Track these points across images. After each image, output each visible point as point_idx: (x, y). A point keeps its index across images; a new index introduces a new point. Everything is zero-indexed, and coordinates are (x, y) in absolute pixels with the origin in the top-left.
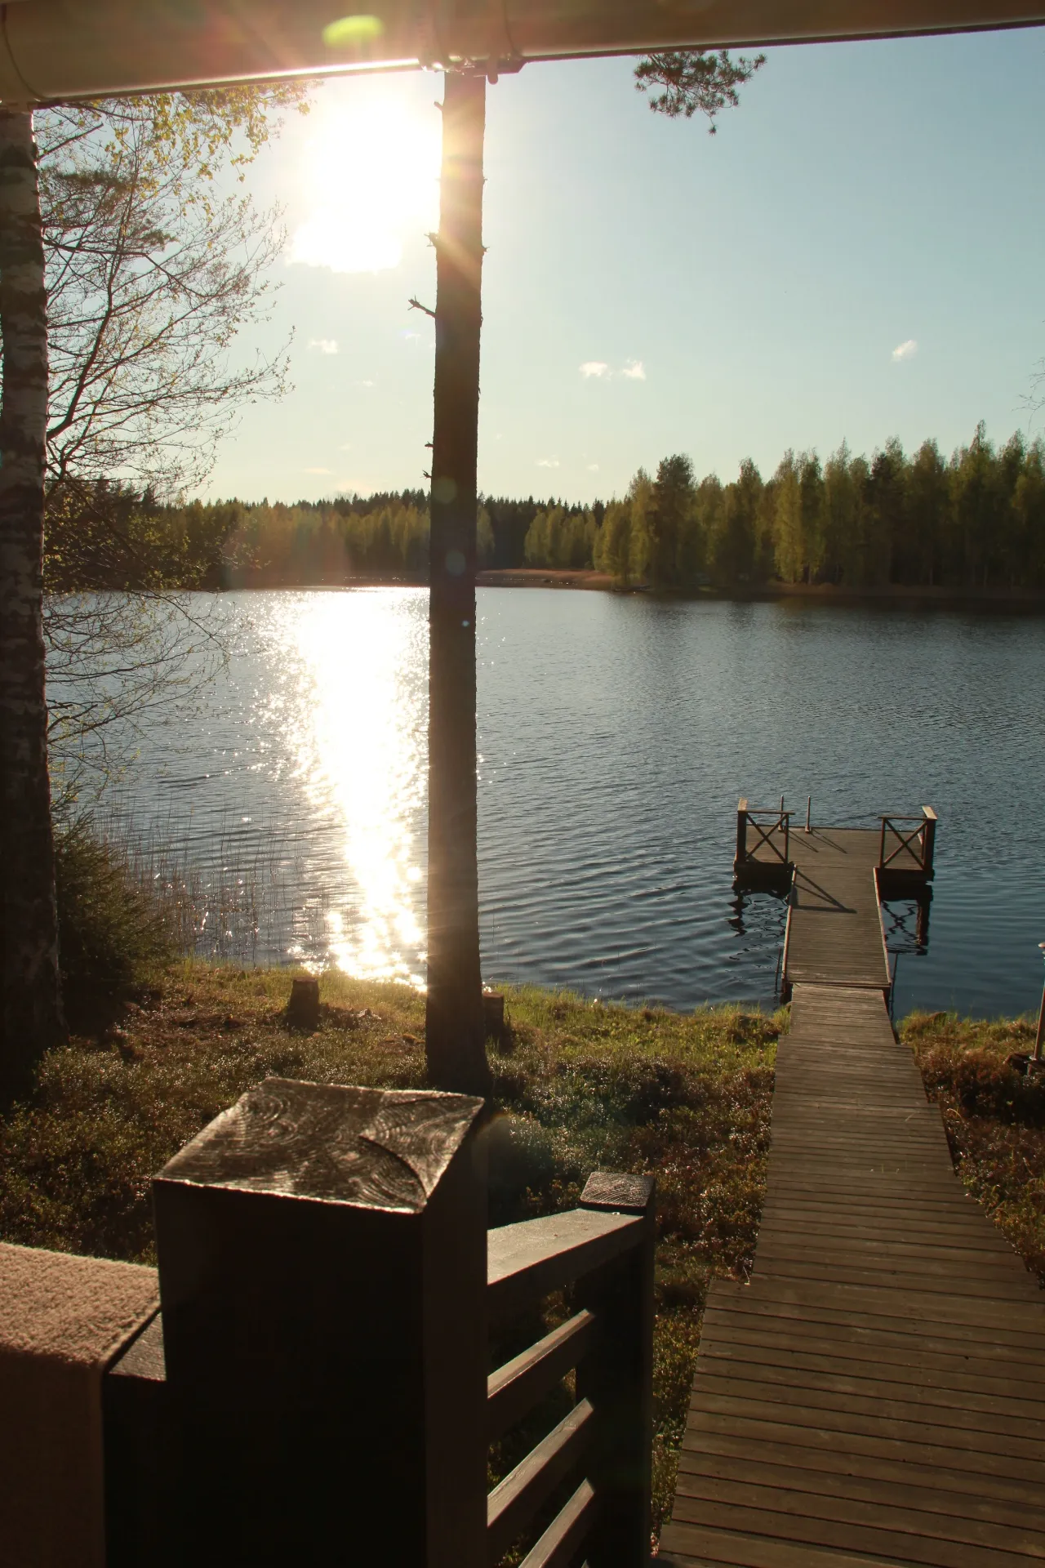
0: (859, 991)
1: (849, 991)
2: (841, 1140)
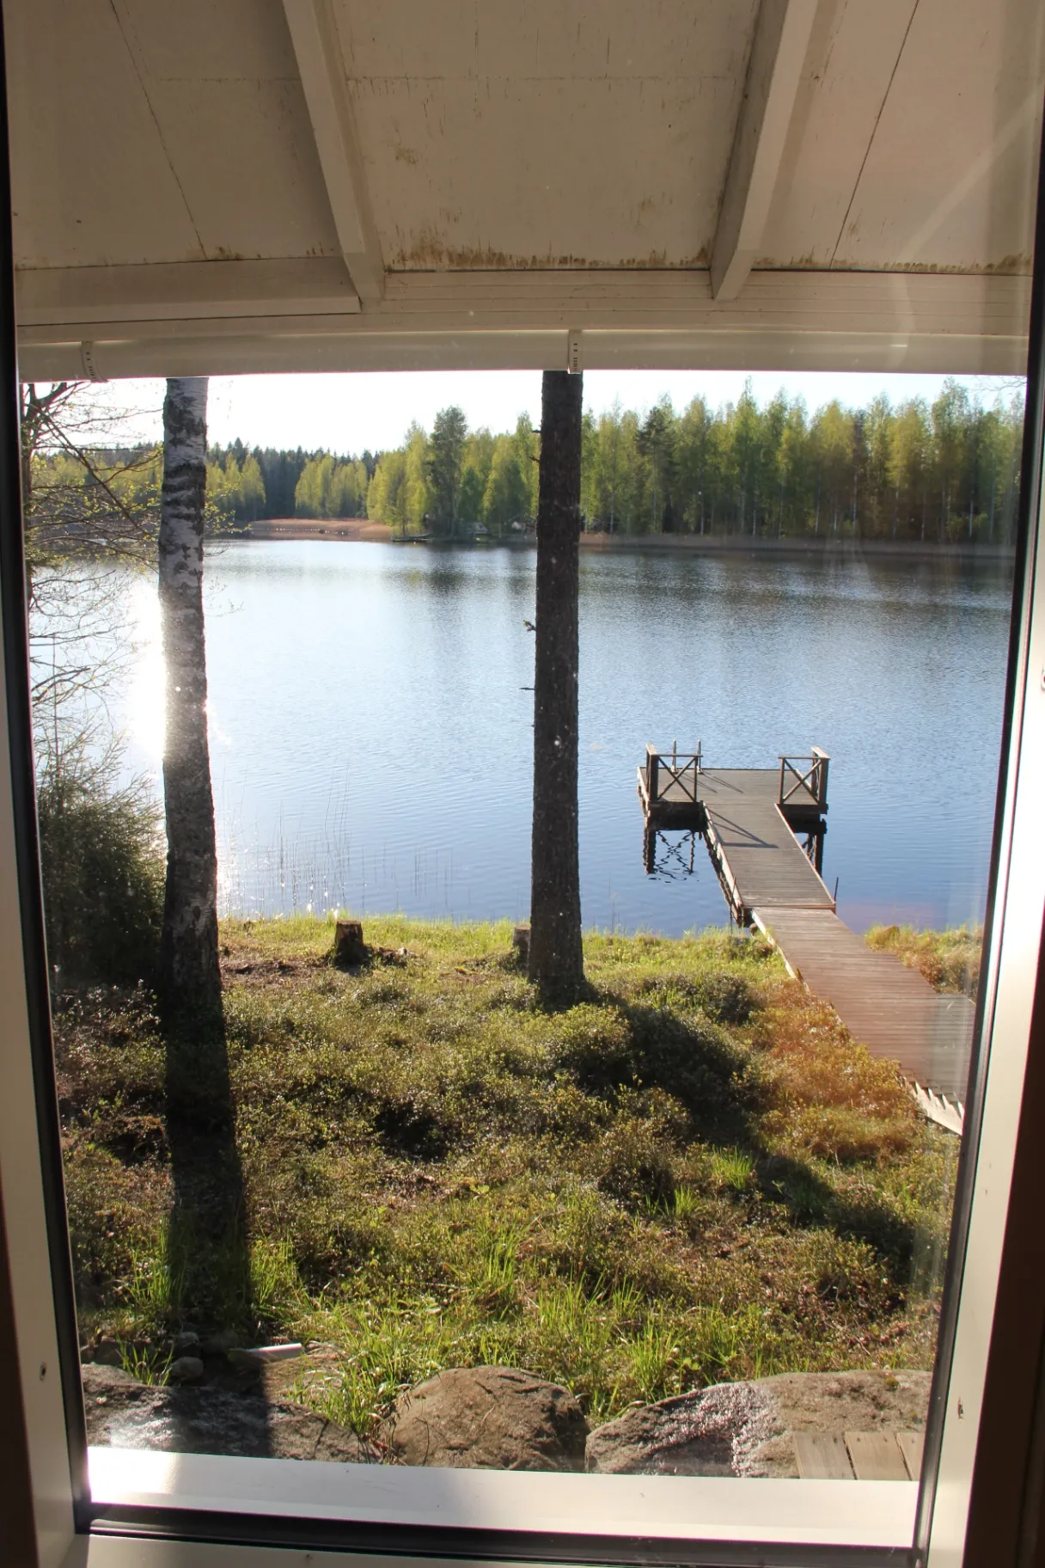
0: (811, 912)
1: (805, 912)
2: (903, 1027)
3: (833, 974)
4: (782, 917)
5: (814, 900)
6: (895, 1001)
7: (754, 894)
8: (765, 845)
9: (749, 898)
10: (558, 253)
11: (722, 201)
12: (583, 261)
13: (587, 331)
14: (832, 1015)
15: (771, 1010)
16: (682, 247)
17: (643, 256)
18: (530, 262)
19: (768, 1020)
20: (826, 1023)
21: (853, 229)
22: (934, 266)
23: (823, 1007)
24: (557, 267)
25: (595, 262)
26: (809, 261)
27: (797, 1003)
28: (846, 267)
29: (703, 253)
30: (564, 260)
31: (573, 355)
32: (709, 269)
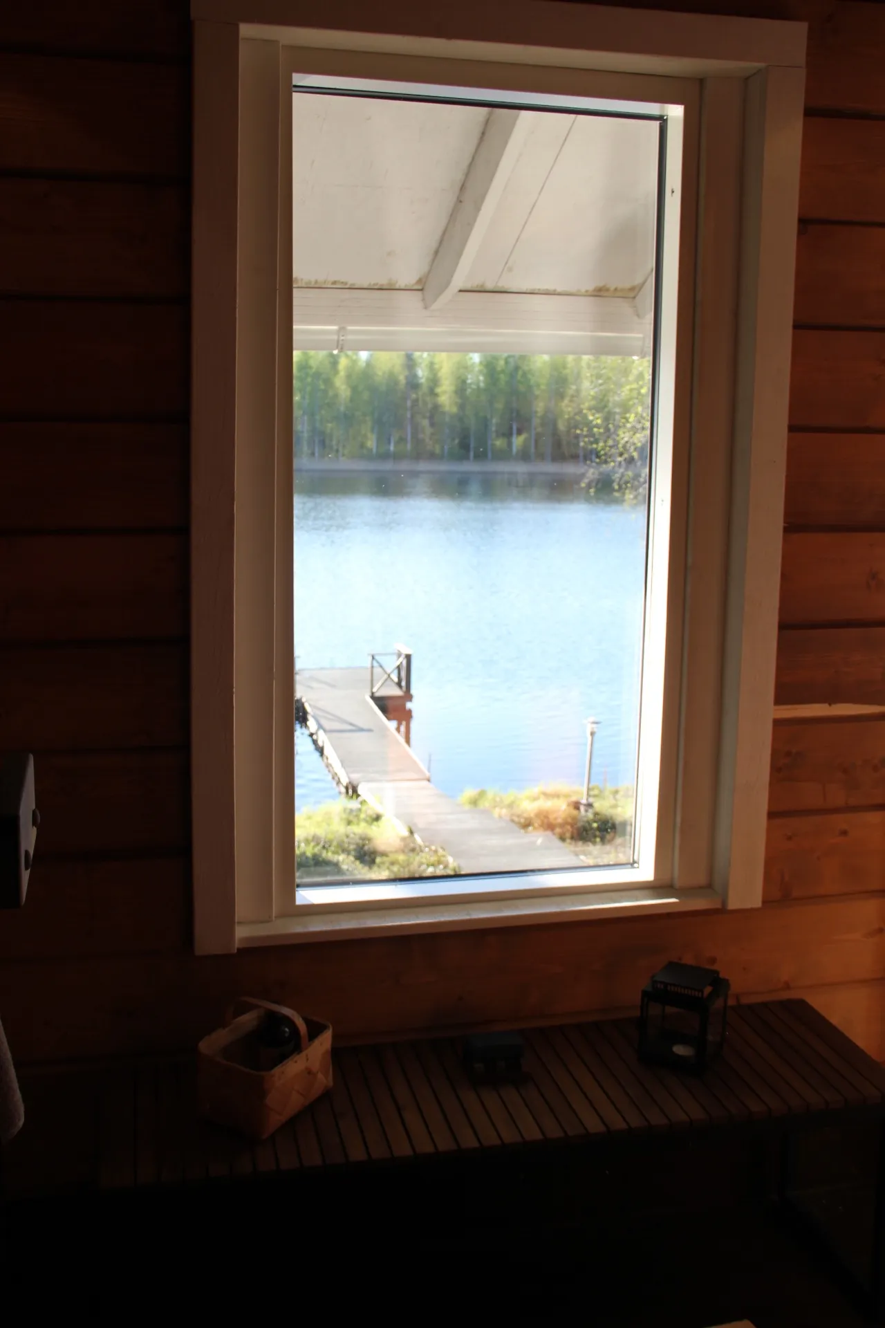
0: (409, 783)
3: (439, 827)
4: (386, 789)
5: (409, 773)
6: (494, 842)
7: (358, 772)
8: (362, 730)
9: (355, 777)
10: (332, 279)
11: (436, 253)
12: (346, 284)
13: (350, 328)
16: (407, 277)
17: (383, 281)
18: (313, 283)
21: (510, 270)
22: (555, 290)
24: (329, 286)
25: (354, 284)
26: (482, 286)
28: (503, 290)
29: (420, 281)
30: (334, 283)
31: (341, 343)
32: (421, 290)
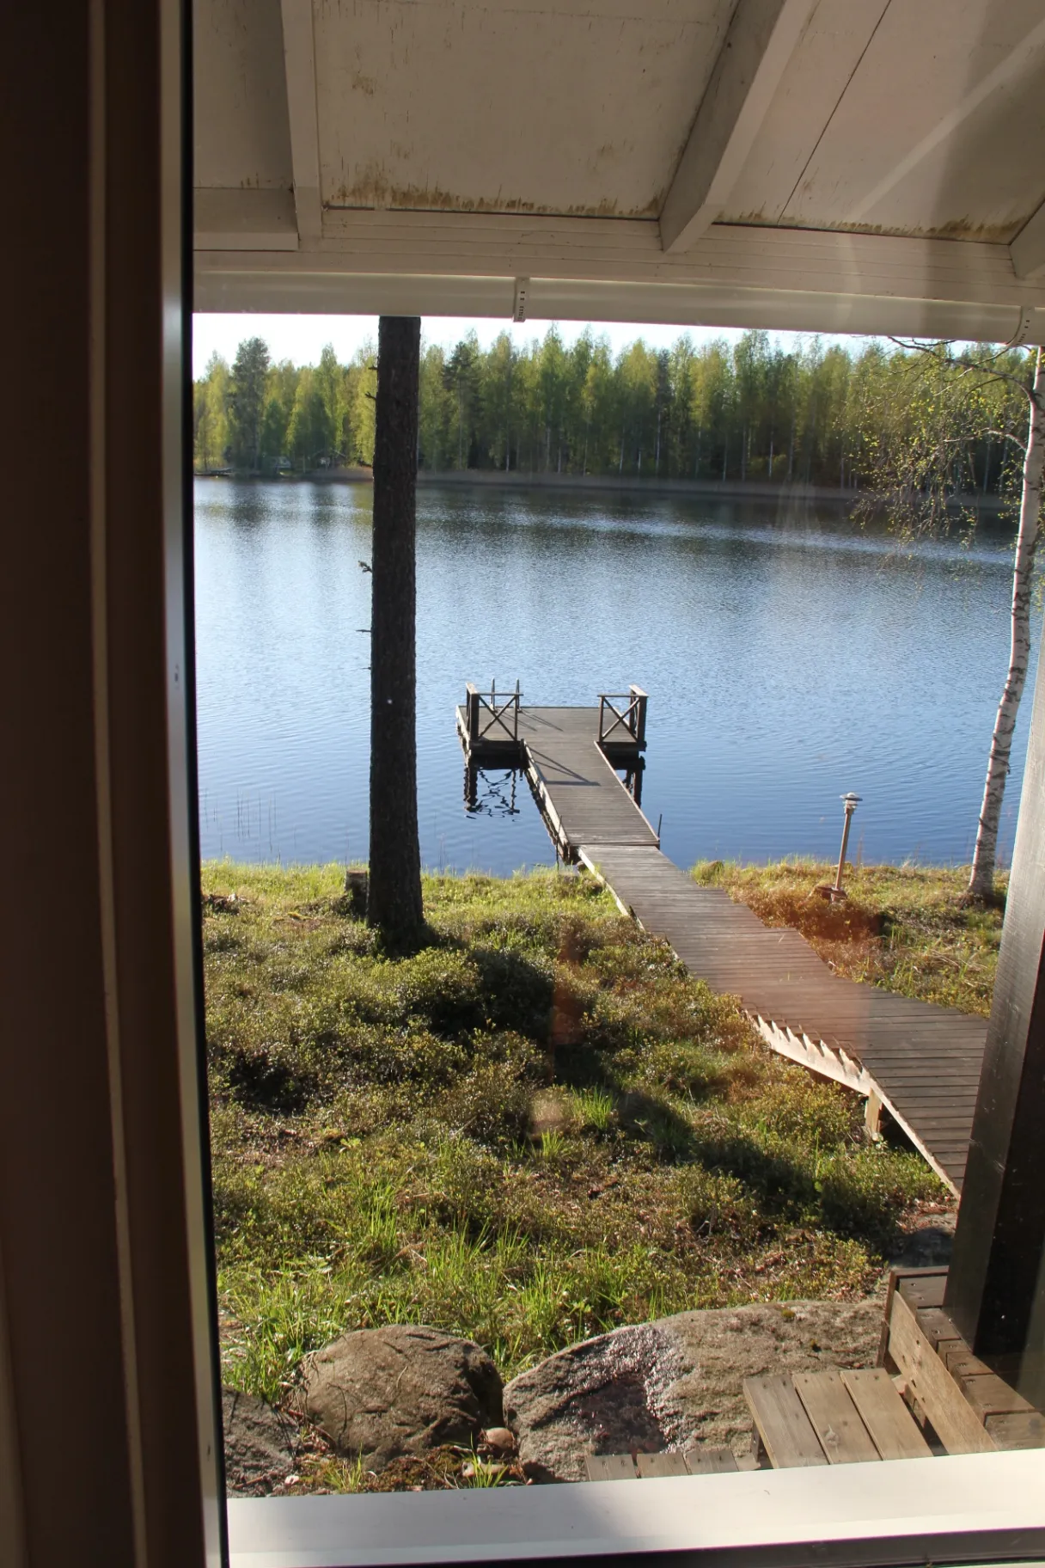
0: (635, 849)
1: (629, 849)
2: (738, 961)
3: (664, 910)
4: (608, 854)
5: (638, 837)
6: (729, 936)
7: (578, 831)
8: (586, 783)
9: (573, 836)
10: (506, 196)
11: (683, 150)
12: (532, 205)
13: (533, 279)
14: (668, 951)
15: (608, 949)
16: (632, 195)
17: (593, 203)
18: (476, 204)
19: (608, 958)
20: (663, 959)
21: (807, 187)
22: (879, 227)
23: (659, 944)
24: (503, 210)
25: (544, 208)
26: (758, 216)
27: (633, 939)
28: (793, 224)
29: (657, 204)
30: (512, 204)
31: (519, 303)
32: (658, 220)
